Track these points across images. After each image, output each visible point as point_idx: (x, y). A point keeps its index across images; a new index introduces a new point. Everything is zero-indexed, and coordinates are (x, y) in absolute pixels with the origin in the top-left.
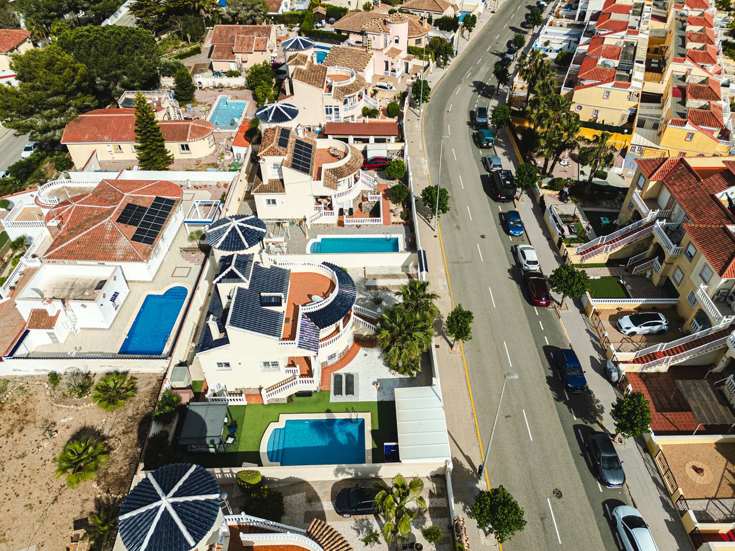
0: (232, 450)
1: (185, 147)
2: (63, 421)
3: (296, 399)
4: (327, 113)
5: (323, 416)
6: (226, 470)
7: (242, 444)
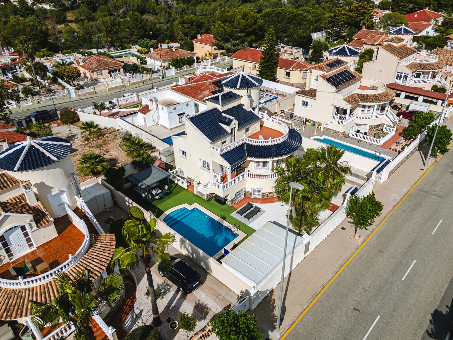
0: (154, 203)
1: (288, 74)
2: (112, 152)
3: (213, 201)
4: (397, 78)
5: (217, 218)
6: (130, 201)
7: (162, 204)
